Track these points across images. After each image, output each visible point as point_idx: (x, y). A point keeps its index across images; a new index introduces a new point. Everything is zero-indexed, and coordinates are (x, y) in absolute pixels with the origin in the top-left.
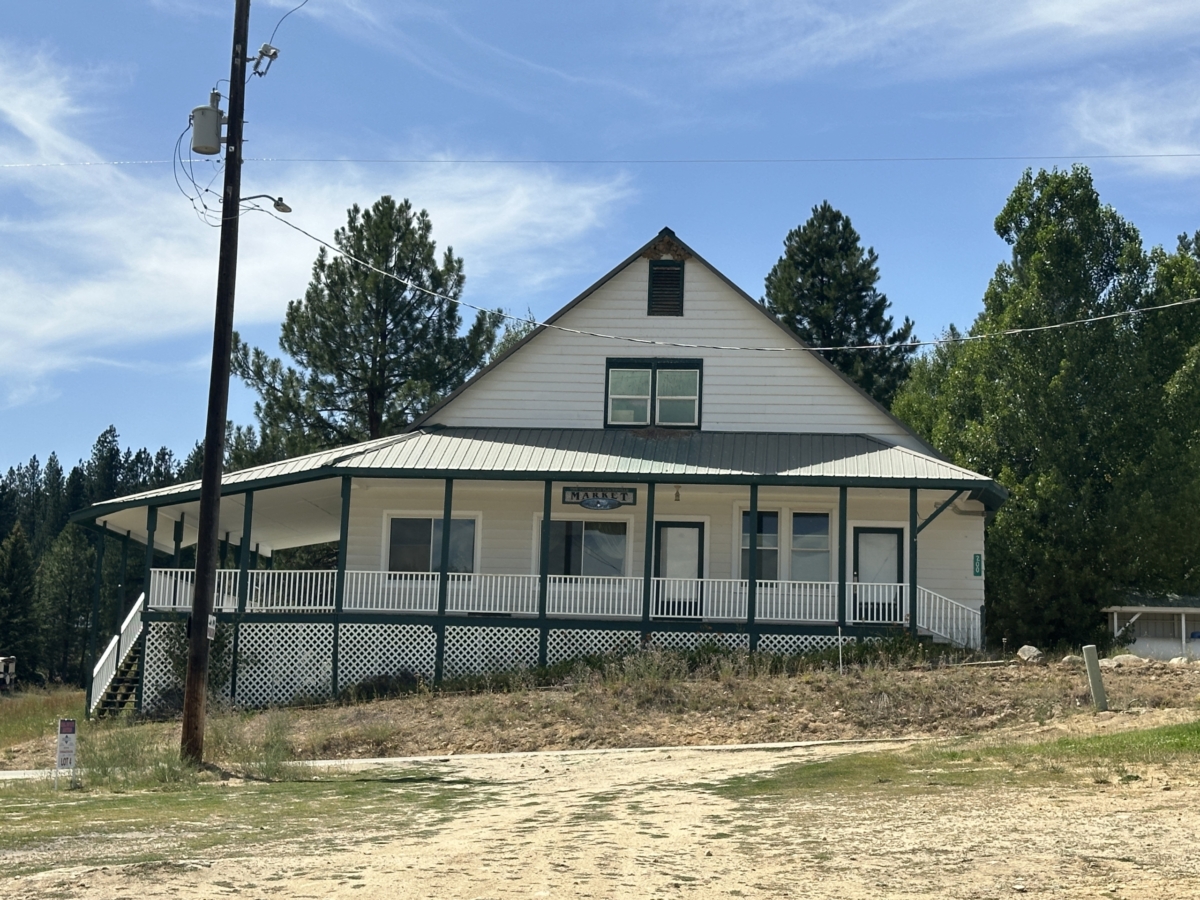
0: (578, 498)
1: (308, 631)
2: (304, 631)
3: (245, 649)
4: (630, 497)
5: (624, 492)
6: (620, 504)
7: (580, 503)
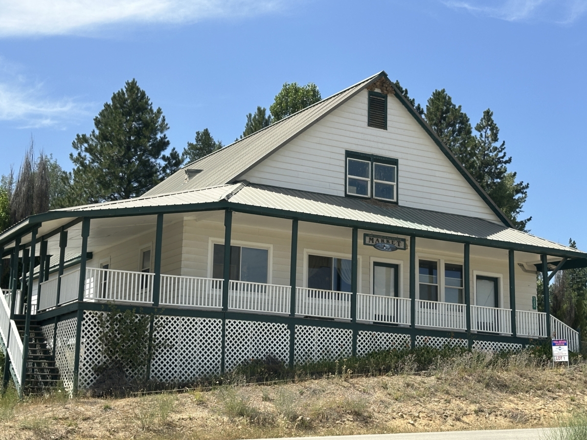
0: (373, 242)
1: (204, 324)
2: (202, 323)
3: (158, 336)
4: (402, 245)
5: (399, 240)
6: (397, 249)
7: (374, 246)
